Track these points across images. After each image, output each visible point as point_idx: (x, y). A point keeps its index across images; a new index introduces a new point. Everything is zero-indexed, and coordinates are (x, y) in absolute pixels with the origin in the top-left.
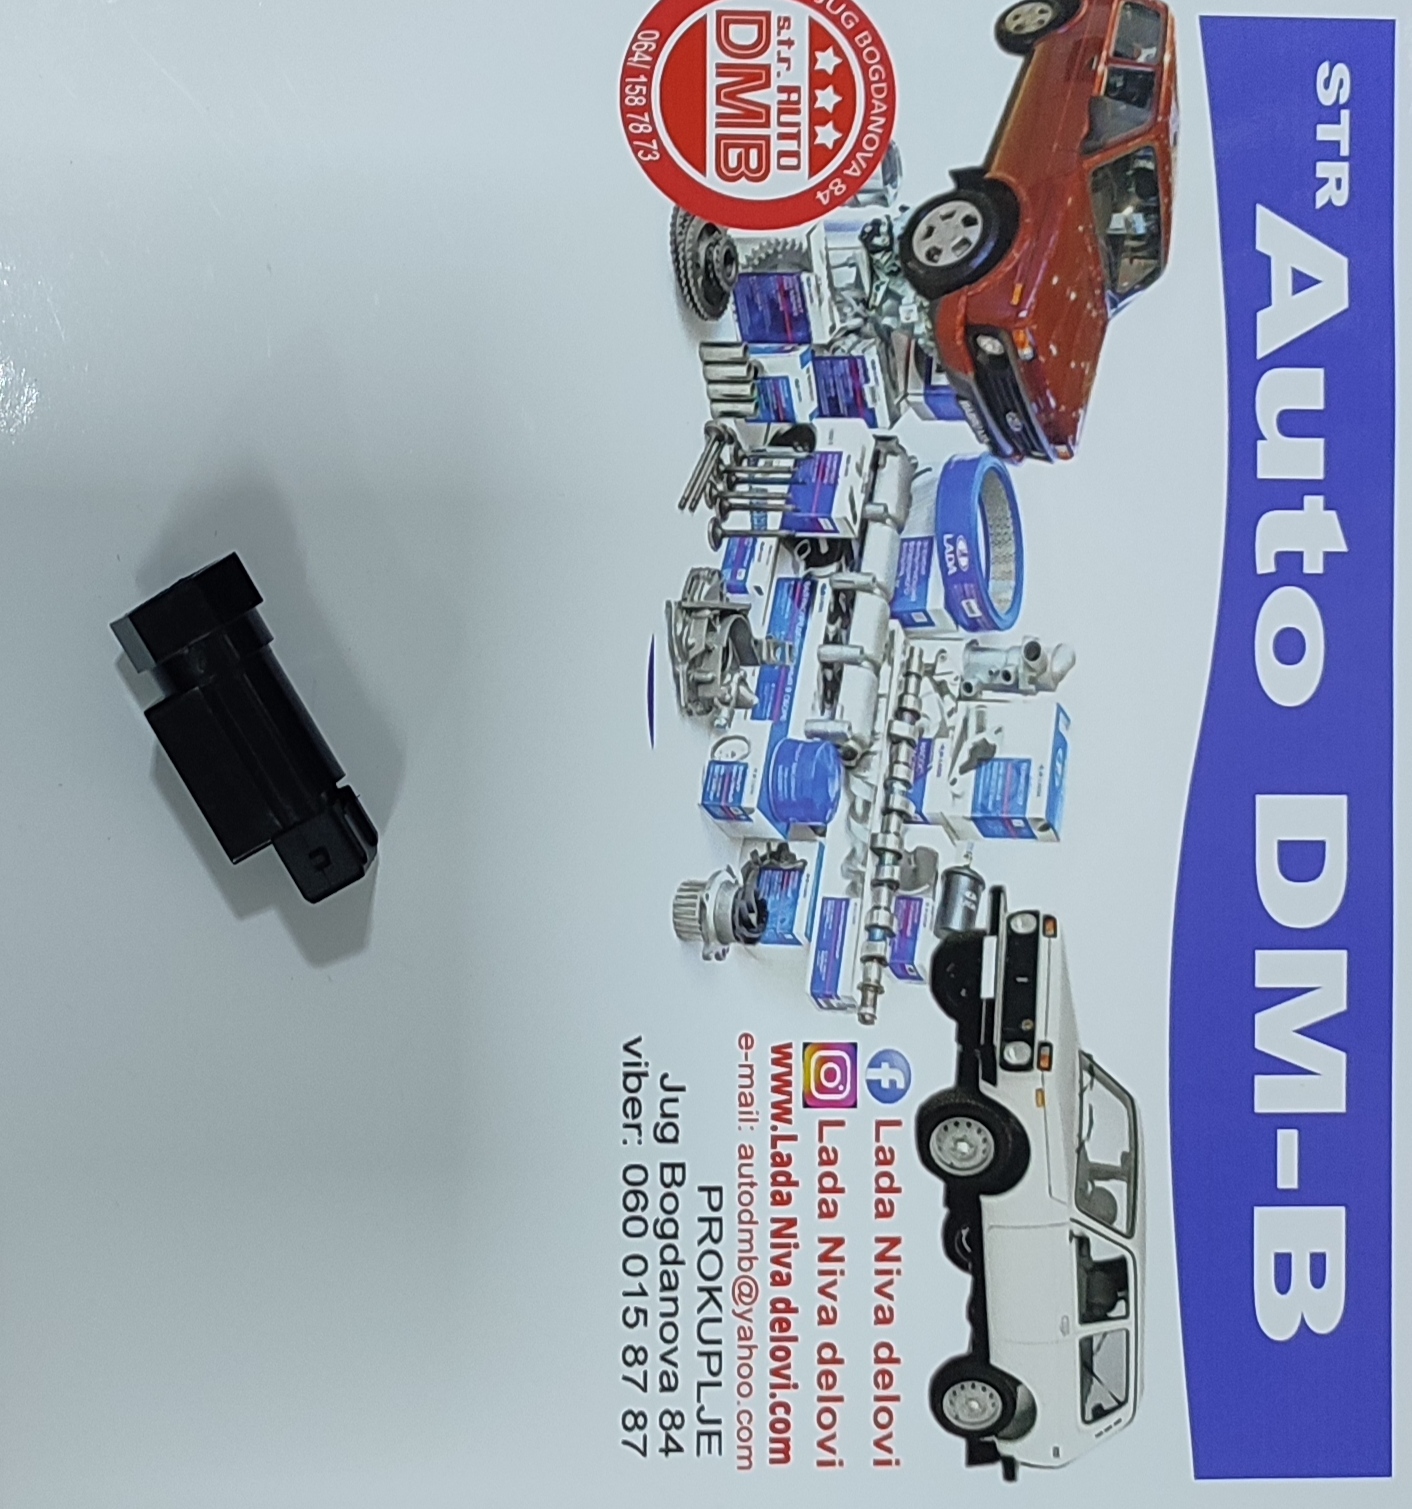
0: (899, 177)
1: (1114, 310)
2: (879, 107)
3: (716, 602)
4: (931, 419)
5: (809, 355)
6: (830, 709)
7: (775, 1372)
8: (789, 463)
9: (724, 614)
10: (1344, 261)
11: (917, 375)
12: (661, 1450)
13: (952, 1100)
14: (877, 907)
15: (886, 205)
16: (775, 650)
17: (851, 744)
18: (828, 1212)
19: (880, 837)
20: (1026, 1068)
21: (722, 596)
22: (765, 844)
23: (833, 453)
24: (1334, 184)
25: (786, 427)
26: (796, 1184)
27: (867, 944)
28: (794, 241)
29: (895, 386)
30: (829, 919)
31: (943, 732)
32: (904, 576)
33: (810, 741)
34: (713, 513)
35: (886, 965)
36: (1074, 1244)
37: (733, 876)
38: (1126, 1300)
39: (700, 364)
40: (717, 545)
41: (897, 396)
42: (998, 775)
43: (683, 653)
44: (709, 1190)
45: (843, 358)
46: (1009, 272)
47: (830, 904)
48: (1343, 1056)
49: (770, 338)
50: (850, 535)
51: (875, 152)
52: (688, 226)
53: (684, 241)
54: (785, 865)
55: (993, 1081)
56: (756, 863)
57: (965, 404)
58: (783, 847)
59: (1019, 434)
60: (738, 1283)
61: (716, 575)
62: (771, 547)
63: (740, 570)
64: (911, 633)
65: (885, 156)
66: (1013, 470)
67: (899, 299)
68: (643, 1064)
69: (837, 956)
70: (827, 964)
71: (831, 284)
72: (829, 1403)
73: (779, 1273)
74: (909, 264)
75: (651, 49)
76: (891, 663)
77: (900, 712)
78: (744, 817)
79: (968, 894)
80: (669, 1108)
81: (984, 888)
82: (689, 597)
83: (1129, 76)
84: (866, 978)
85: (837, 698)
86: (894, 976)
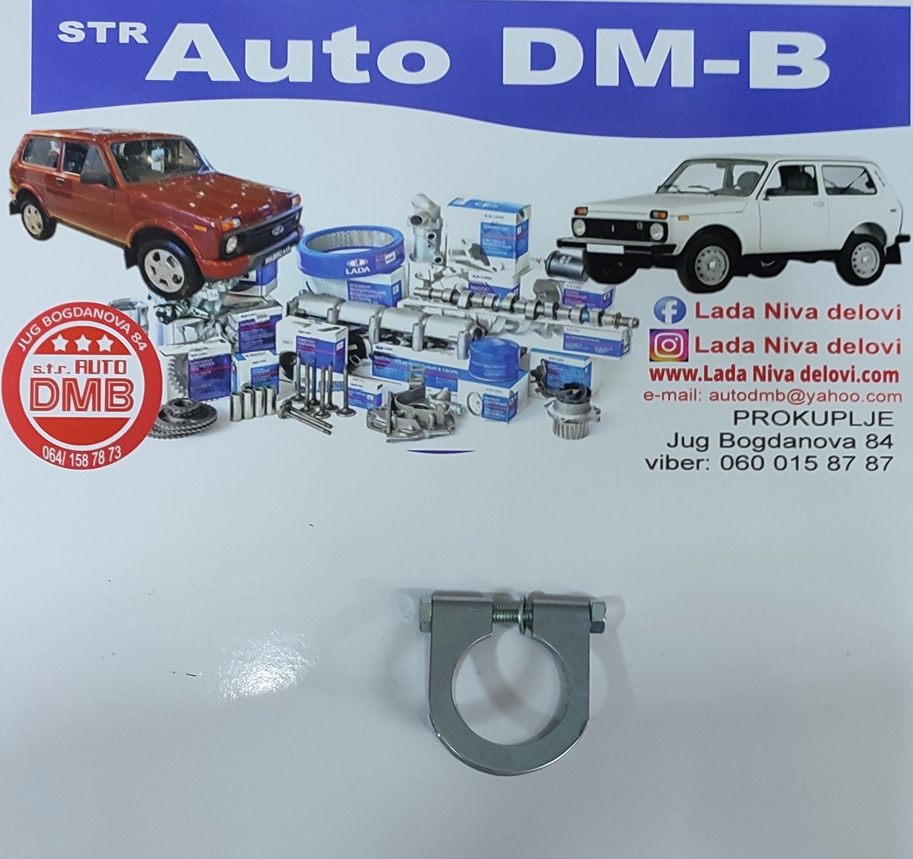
0: (132, 300)
1: (210, 168)
2: (88, 312)
3: (387, 412)
4: (276, 282)
5: (238, 355)
6: (451, 345)
7: (845, 379)
8: (303, 368)
11: (251, 289)
12: (890, 447)
13: (684, 271)
14: (569, 317)
15: (147, 308)
16: (415, 377)
17: (472, 331)
18: (750, 347)
19: (528, 314)
20: (665, 226)
21: (383, 409)
22: (531, 384)
23: (297, 341)
25: (281, 369)
26: (733, 366)
27: (591, 323)
28: (170, 364)
29: (256, 304)
30: (576, 346)
31: (465, 276)
32: (372, 299)
33: (470, 357)
34: (333, 414)
35: (604, 312)
36: (771, 198)
37: (550, 403)
38: (804, 167)
39: (244, 421)
40: (353, 412)
41: (263, 302)
42: (491, 242)
43: (417, 432)
44: (736, 418)
45: (240, 335)
46: (188, 233)
47: (567, 345)
49: (228, 379)
50: (347, 330)
51: (115, 315)
52: (160, 429)
53: (169, 431)
54: (544, 372)
55: (673, 247)
58: (533, 373)
59: (284, 228)
60: (792, 402)
61: (371, 412)
62: (354, 379)
63: (368, 398)
64: (405, 294)
65: (118, 308)
66: (306, 233)
67: (204, 301)
68: (662, 458)
69: (598, 341)
70: (603, 347)
71: (195, 342)
72: (863, 347)
73: (786, 377)
74: (183, 293)
75: (54, 451)
76: (423, 307)
77: (453, 302)
78: (516, 397)
79: (561, 261)
81: (558, 251)
82: (384, 429)
83: (68, 158)
84: (612, 323)
85: (444, 340)
86: (610, 306)
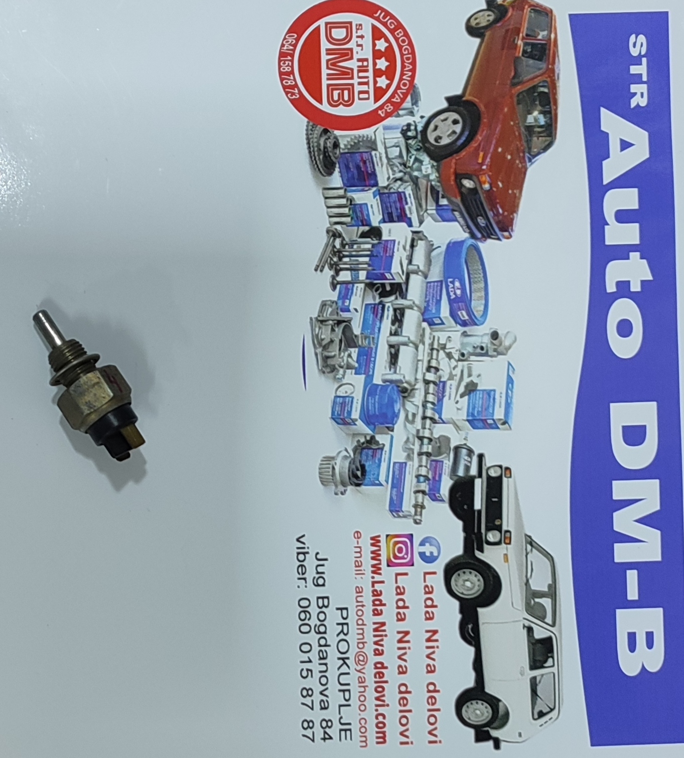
0: (419, 102)
1: (530, 163)
2: (409, 67)
3: (335, 317)
4: (440, 222)
5: (377, 192)
6: (393, 368)
7: (377, 699)
8: (369, 246)
9: (339, 322)
10: (646, 134)
11: (432, 200)
12: (322, 739)
13: (462, 561)
14: (421, 466)
15: (413, 115)
16: (365, 339)
17: (405, 385)
18: (401, 618)
19: (421, 431)
20: (498, 543)
21: (337, 313)
22: (364, 436)
23: (391, 240)
24: (640, 95)
25: (367, 228)
26: (385, 605)
27: (416, 485)
28: (367, 136)
29: (421, 206)
30: (397, 472)
31: (451, 377)
32: (428, 302)
33: (384, 384)
34: (332, 273)
35: (426, 495)
36: (525, 631)
37: (348, 453)
38: (553, 657)
39: (323, 199)
40: (334, 288)
41: (422, 211)
42: (479, 398)
43: (320, 342)
44: (341, 609)
45: (394, 193)
46: (476, 147)
47: (397, 466)
48: (659, 532)
49: (358, 184)
50: (401, 281)
51: (407, 90)
52: (314, 130)
53: (313, 137)
54: (374, 447)
55: (482, 551)
56: (359, 446)
57: (456, 213)
58: (373, 438)
59: (484, 227)
60: (357, 655)
61: (335, 304)
62: (361, 289)
63: (347, 301)
64: (434, 328)
65: (412, 91)
66: (482, 246)
67: (421, 162)
68: (306, 548)
69: (402, 491)
70: (396, 495)
71: (387, 157)
72: (405, 713)
73: (377, 650)
74: (427, 145)
75: (293, 43)
76: (424, 344)
77: (429, 369)
78: (352, 423)
79: (466, 458)
80: (320, 569)
81: (474, 454)
82: (321, 315)
83: (533, 45)
84: (416, 501)
85: (397, 362)
86: (430, 500)
